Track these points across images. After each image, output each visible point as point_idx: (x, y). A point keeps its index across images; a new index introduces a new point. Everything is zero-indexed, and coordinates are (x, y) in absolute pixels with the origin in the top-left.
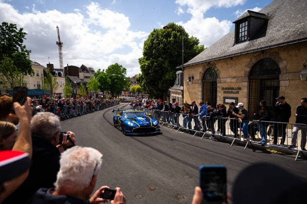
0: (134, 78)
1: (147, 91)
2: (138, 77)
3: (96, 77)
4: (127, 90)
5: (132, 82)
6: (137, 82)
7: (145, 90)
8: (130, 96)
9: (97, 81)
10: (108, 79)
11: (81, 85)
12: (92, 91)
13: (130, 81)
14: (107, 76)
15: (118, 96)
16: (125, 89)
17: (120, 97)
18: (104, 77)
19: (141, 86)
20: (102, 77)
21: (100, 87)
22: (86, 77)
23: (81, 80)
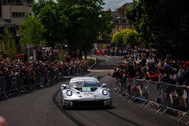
0: (121, 10)
1: (153, 41)
2: (130, 8)
3: (36, 14)
4: (106, 40)
5: (117, 21)
6: (127, 21)
7: (147, 40)
8: (113, 54)
9: (38, 21)
10: (63, 17)
11: (7, 32)
12: (28, 46)
13: (111, 19)
14: (61, 9)
15: (86, 55)
16: (100, 38)
17: (89, 57)
18: (54, 11)
19: (137, 29)
20: (49, 13)
21: (45, 36)
22: (16, 15)
23: (6, 20)
